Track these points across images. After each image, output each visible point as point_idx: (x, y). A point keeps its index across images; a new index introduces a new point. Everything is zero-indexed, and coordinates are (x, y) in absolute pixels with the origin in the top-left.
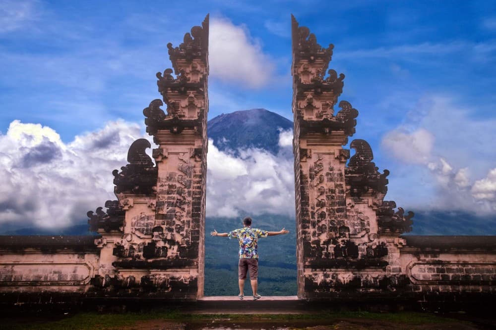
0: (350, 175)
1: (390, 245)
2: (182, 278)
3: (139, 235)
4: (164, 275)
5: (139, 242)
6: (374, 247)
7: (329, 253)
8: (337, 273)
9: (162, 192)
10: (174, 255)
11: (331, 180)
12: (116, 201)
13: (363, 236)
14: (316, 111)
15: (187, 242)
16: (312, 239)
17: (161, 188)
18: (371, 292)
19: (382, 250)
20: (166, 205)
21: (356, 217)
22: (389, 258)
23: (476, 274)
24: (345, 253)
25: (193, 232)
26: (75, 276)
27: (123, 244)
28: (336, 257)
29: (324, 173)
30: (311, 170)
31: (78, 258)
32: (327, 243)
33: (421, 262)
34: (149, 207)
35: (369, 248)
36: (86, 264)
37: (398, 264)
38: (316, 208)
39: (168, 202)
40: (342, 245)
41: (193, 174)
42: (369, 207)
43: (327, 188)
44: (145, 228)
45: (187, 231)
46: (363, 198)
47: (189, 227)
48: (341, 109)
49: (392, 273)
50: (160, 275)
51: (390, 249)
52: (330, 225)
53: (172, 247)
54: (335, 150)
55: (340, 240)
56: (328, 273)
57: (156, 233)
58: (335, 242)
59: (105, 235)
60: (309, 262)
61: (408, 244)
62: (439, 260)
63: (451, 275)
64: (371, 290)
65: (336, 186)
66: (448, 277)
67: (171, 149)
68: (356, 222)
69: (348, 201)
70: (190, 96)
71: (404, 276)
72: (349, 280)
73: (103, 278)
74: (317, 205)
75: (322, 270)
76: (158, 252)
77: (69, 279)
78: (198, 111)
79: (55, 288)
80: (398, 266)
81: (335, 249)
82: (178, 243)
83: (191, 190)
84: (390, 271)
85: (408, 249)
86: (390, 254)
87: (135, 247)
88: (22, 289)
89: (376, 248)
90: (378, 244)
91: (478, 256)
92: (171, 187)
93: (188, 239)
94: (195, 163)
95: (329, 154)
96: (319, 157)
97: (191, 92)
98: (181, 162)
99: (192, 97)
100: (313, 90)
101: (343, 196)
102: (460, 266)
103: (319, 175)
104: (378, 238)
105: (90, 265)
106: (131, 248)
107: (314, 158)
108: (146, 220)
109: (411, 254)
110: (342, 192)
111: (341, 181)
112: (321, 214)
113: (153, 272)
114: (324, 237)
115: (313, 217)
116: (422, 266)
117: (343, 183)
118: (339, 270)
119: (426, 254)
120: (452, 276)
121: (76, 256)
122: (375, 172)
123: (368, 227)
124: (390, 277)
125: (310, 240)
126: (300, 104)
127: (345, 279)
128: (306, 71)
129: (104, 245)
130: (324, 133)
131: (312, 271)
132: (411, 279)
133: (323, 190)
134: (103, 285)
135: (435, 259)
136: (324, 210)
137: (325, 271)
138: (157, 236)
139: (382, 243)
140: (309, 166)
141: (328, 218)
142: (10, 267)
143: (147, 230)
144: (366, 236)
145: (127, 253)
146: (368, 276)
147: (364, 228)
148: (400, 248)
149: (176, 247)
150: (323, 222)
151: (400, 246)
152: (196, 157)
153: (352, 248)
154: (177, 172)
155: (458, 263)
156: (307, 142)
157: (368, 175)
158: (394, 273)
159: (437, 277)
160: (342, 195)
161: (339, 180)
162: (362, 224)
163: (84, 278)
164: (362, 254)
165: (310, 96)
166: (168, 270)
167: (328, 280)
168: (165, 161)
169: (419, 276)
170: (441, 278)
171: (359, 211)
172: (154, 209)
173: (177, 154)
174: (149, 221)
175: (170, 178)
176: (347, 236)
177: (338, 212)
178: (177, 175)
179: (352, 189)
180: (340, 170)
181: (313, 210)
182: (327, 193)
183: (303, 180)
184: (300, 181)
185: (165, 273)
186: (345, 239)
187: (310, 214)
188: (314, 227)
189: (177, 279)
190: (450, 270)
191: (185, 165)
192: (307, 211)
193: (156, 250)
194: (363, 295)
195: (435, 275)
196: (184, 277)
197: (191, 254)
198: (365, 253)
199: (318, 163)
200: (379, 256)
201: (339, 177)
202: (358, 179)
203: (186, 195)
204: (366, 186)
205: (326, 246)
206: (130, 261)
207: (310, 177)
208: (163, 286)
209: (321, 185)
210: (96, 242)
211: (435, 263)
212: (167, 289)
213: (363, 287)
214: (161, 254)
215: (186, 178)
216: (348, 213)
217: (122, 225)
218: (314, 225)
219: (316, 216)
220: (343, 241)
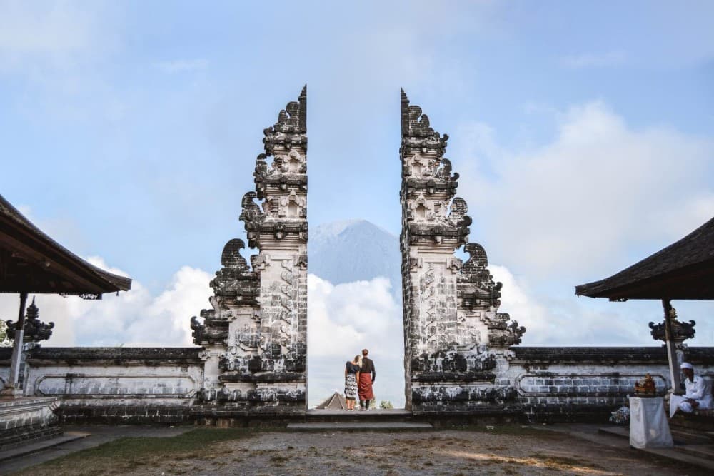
0: (462, 284)
1: (500, 357)
2: (289, 392)
3: (244, 348)
4: (272, 389)
5: (244, 355)
6: (483, 360)
7: (437, 366)
8: (445, 386)
9: (265, 303)
10: (281, 369)
11: (443, 292)
13: (471, 349)
14: (427, 213)
15: (294, 356)
16: (421, 353)
17: (265, 299)
18: (479, 406)
19: (491, 364)
20: (271, 317)
21: (467, 331)
22: (497, 371)
23: (583, 386)
24: (453, 366)
25: (300, 346)
26: (179, 390)
27: (228, 357)
28: (444, 370)
29: (435, 284)
30: (421, 281)
31: (182, 370)
32: (435, 356)
33: (530, 374)
34: (253, 318)
35: (477, 360)
36: (190, 377)
37: (507, 377)
38: (427, 323)
39: (272, 314)
40: (450, 359)
41: (298, 284)
42: (480, 321)
43: (439, 301)
44: (250, 341)
45: (293, 345)
46: (475, 311)
47: (295, 340)
49: (500, 386)
50: (267, 389)
51: (500, 361)
52: (440, 341)
53: (279, 360)
54: (448, 258)
55: (448, 353)
56: (436, 386)
58: (443, 355)
59: (208, 348)
60: (418, 376)
61: (516, 356)
62: (548, 373)
63: (559, 387)
64: (479, 403)
66: (556, 388)
67: (273, 256)
68: (467, 337)
69: (461, 314)
70: (291, 193)
71: (512, 388)
72: (456, 394)
73: (208, 392)
74: (428, 320)
75: (430, 384)
76: (265, 366)
77: (173, 392)
78: (299, 210)
79: (160, 402)
80: (507, 379)
81: (443, 362)
82: (285, 356)
83: (296, 301)
84: (498, 383)
85: (517, 361)
86: (498, 367)
87: (239, 360)
88: (128, 402)
89: (485, 361)
90: (486, 357)
91: (587, 367)
92: (275, 297)
93: (294, 352)
94: (300, 272)
95: (441, 263)
96: (430, 267)
97: (293, 189)
98: (285, 270)
99: (294, 195)
100: (424, 190)
101: (453, 310)
102: (568, 378)
103: (430, 286)
104: (487, 350)
105: (194, 378)
106: (237, 361)
107: (425, 268)
108: (250, 332)
109: (520, 367)
111: (453, 293)
112: (431, 329)
113: (260, 386)
115: (423, 333)
116: (531, 378)
117: (455, 296)
118: (447, 383)
119: (536, 365)
121: (180, 368)
122: (489, 281)
124: (499, 390)
125: (418, 354)
127: (453, 393)
129: (208, 358)
130: (436, 242)
131: (420, 385)
132: (519, 391)
133: (434, 304)
134: (209, 399)
135: (544, 371)
136: (435, 324)
137: (433, 384)
139: (491, 355)
140: (420, 276)
141: (438, 333)
142: (115, 379)
143: (252, 343)
144: (476, 347)
145: (232, 367)
146: (476, 389)
148: (509, 360)
149: (282, 361)
150: (433, 338)
151: (509, 358)
152: (302, 265)
153: (460, 361)
154: (281, 281)
155: (566, 376)
156: (419, 250)
157: (480, 285)
158: (503, 386)
159: (545, 390)
160: (453, 308)
161: (451, 292)
163: (189, 391)
164: (470, 367)
165: (421, 197)
166: (275, 384)
167: (436, 393)
168: (267, 269)
169: (528, 389)
170: (549, 390)
171: (471, 325)
173: (282, 260)
174: (254, 334)
175: (273, 288)
176: (456, 349)
177: (448, 327)
178: (281, 285)
179: (463, 303)
180: (452, 282)
181: (423, 325)
182: (438, 306)
183: (413, 293)
184: (409, 292)
185: (272, 387)
186: (453, 352)
187: (420, 329)
188: (424, 343)
189: (285, 393)
190: (558, 382)
191: (289, 274)
192: (417, 326)
193: (263, 363)
194: (470, 408)
195: (544, 387)
196: (291, 389)
197: (297, 368)
198: (474, 366)
199: (429, 273)
200: (487, 369)
201: (450, 290)
202: (470, 290)
203: (291, 307)
204: (478, 298)
205: (434, 359)
206: (237, 375)
207: (421, 290)
208: (271, 400)
209: (431, 298)
210: (200, 355)
211: (544, 375)
212: (275, 402)
213: (471, 400)
214: (268, 369)
215: (291, 289)
216: (459, 328)
217: (226, 338)
218: (424, 340)
219: (426, 331)
220: (451, 354)
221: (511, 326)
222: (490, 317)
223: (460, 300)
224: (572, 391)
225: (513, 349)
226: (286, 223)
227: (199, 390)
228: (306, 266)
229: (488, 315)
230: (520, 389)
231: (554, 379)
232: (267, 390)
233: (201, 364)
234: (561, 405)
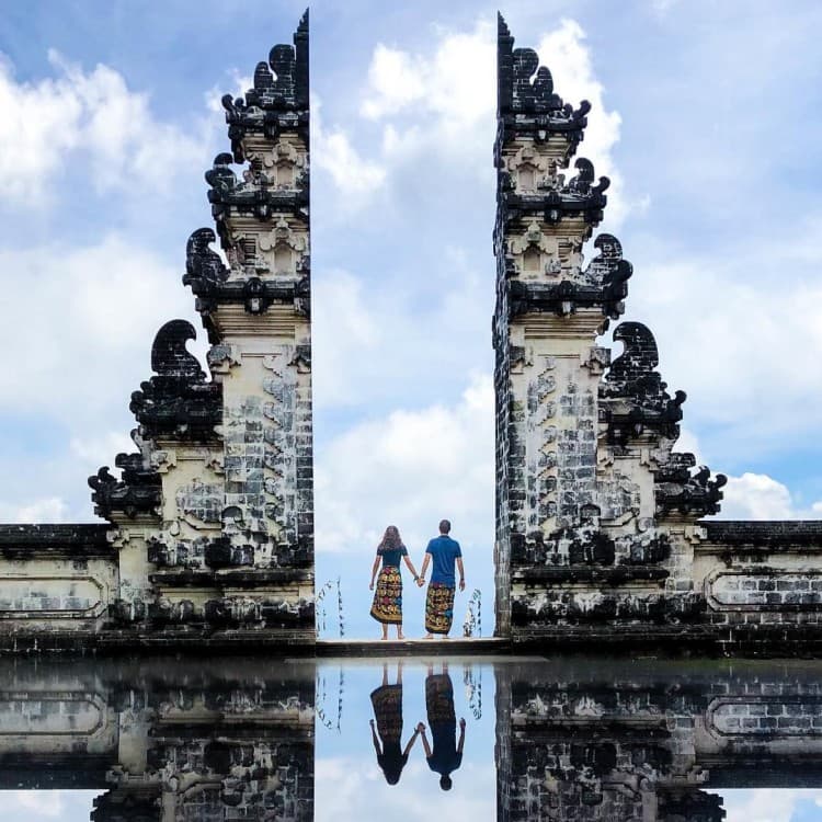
0: (608, 399)
1: (677, 539)
2: (285, 603)
3: (193, 524)
4: (251, 597)
5: (195, 536)
6: (646, 543)
7: (560, 556)
8: (573, 591)
9: (233, 438)
10: (268, 561)
11: (571, 411)
12: (137, 454)
13: (625, 523)
14: (545, 260)
15: (291, 537)
16: (530, 529)
17: (232, 429)
18: (633, 626)
19: (661, 550)
20: (245, 464)
21: (614, 486)
22: (673, 564)
24: (589, 555)
25: (301, 518)
26: (74, 602)
27: (163, 541)
28: (571, 563)
29: (556, 397)
30: (530, 391)
31: (75, 567)
32: (556, 536)
33: (731, 570)
34: (209, 466)
35: (635, 545)
36: (91, 579)
37: (688, 575)
38: (539, 470)
39: (247, 458)
40: (584, 541)
41: (295, 400)
42: (641, 465)
43: (563, 428)
44: (205, 509)
45: (288, 516)
46: (631, 447)
47: (292, 508)
48: (598, 252)
49: (675, 592)
50: (243, 597)
51: (677, 546)
52: (565, 503)
53: (263, 546)
54: (582, 349)
55: (580, 531)
56: (555, 591)
57: (228, 520)
58: (571, 535)
59: (125, 523)
60: (522, 573)
61: (710, 538)
62: (766, 568)
63: (784, 594)
64: (635, 622)
65: (581, 424)
66: (779, 596)
67: (247, 347)
68: (614, 496)
69: (603, 454)
70: (278, 225)
71: (698, 596)
72: (593, 604)
73: (130, 605)
74: (541, 464)
75: (544, 587)
76: (237, 555)
77: (62, 608)
78: (296, 258)
79: (40, 625)
80: (689, 579)
81: (571, 548)
82: (273, 538)
83: (291, 433)
84: (672, 587)
85: (709, 547)
86: (673, 557)
87: (187, 545)
89: (648, 546)
90: (652, 538)
92: (251, 426)
93: (292, 531)
94: (297, 376)
95: (569, 357)
96: (548, 364)
97: (282, 215)
98: (270, 374)
99: (284, 229)
100: (540, 214)
101: (591, 445)
102: (803, 578)
103: (546, 401)
104: (656, 525)
105: (99, 581)
106: (181, 548)
107: (539, 367)
108: (205, 493)
109: (714, 557)
110: (592, 435)
111: (591, 413)
112: (547, 481)
113: (229, 593)
114: (550, 527)
115: (531, 488)
116: (733, 578)
117: (594, 418)
118: (576, 586)
119: (743, 555)
120: (787, 596)
121: (70, 564)
122: (660, 393)
123: (637, 506)
124: (671, 600)
125: (524, 531)
126: (512, 244)
127: (587, 603)
128: (528, 163)
129: (126, 542)
130: (561, 314)
131: (526, 589)
132: (709, 601)
133: (553, 434)
134: (132, 618)
135: (759, 564)
136: (554, 472)
137: (551, 588)
138: (231, 525)
139: (662, 536)
140: (528, 383)
141: (560, 490)
143: (209, 513)
144: (633, 521)
145: (174, 558)
146: (630, 597)
147: (629, 507)
148: (695, 546)
149: (269, 547)
150: (551, 497)
151: (695, 541)
152: (300, 363)
153: (603, 545)
154: (262, 395)
155: (799, 574)
156: (526, 331)
157: (643, 399)
158: (679, 592)
159: (758, 599)
160: (590, 442)
161: (587, 411)
162: (627, 500)
163: (92, 605)
164: (621, 557)
165: (534, 228)
166: (258, 589)
167: (555, 605)
168: (235, 371)
169: (727, 597)
170: (766, 600)
171: (622, 474)
172: (218, 470)
173: (261, 356)
174: (212, 496)
175: (247, 408)
176: (596, 522)
177: (580, 477)
178: (263, 403)
179: (610, 431)
180: (589, 392)
181: (532, 474)
182: (560, 437)
183: (515, 413)
184: (507, 414)
185: (252, 594)
186: (591, 529)
187: (526, 481)
188: (533, 507)
189: (276, 605)
190: (783, 585)
191: (278, 381)
192: (521, 476)
193: (232, 551)
194: (618, 632)
195: (756, 595)
196: (288, 600)
197: (297, 559)
198: (627, 555)
199: (546, 377)
200: (654, 561)
201: (586, 406)
202: (624, 409)
203: (283, 444)
204: (638, 423)
205: (554, 542)
206: (183, 575)
207: (529, 407)
208: (251, 619)
209: (549, 422)
210: (110, 537)
211: (758, 572)
212: (259, 622)
213: (618, 617)
214: (242, 561)
215: (282, 409)
216: (599, 479)
217: (159, 504)
218: (533, 502)
219: (537, 485)
220: (587, 532)
221: (696, 477)
222: (658, 458)
223: (604, 427)
224: (807, 602)
225: (703, 525)
226: (270, 282)
227: (112, 602)
228: (309, 365)
229: (655, 454)
230: (712, 597)
231: (776, 580)
232: (244, 603)
233: (112, 556)
234: (784, 627)
